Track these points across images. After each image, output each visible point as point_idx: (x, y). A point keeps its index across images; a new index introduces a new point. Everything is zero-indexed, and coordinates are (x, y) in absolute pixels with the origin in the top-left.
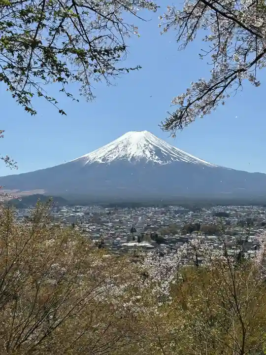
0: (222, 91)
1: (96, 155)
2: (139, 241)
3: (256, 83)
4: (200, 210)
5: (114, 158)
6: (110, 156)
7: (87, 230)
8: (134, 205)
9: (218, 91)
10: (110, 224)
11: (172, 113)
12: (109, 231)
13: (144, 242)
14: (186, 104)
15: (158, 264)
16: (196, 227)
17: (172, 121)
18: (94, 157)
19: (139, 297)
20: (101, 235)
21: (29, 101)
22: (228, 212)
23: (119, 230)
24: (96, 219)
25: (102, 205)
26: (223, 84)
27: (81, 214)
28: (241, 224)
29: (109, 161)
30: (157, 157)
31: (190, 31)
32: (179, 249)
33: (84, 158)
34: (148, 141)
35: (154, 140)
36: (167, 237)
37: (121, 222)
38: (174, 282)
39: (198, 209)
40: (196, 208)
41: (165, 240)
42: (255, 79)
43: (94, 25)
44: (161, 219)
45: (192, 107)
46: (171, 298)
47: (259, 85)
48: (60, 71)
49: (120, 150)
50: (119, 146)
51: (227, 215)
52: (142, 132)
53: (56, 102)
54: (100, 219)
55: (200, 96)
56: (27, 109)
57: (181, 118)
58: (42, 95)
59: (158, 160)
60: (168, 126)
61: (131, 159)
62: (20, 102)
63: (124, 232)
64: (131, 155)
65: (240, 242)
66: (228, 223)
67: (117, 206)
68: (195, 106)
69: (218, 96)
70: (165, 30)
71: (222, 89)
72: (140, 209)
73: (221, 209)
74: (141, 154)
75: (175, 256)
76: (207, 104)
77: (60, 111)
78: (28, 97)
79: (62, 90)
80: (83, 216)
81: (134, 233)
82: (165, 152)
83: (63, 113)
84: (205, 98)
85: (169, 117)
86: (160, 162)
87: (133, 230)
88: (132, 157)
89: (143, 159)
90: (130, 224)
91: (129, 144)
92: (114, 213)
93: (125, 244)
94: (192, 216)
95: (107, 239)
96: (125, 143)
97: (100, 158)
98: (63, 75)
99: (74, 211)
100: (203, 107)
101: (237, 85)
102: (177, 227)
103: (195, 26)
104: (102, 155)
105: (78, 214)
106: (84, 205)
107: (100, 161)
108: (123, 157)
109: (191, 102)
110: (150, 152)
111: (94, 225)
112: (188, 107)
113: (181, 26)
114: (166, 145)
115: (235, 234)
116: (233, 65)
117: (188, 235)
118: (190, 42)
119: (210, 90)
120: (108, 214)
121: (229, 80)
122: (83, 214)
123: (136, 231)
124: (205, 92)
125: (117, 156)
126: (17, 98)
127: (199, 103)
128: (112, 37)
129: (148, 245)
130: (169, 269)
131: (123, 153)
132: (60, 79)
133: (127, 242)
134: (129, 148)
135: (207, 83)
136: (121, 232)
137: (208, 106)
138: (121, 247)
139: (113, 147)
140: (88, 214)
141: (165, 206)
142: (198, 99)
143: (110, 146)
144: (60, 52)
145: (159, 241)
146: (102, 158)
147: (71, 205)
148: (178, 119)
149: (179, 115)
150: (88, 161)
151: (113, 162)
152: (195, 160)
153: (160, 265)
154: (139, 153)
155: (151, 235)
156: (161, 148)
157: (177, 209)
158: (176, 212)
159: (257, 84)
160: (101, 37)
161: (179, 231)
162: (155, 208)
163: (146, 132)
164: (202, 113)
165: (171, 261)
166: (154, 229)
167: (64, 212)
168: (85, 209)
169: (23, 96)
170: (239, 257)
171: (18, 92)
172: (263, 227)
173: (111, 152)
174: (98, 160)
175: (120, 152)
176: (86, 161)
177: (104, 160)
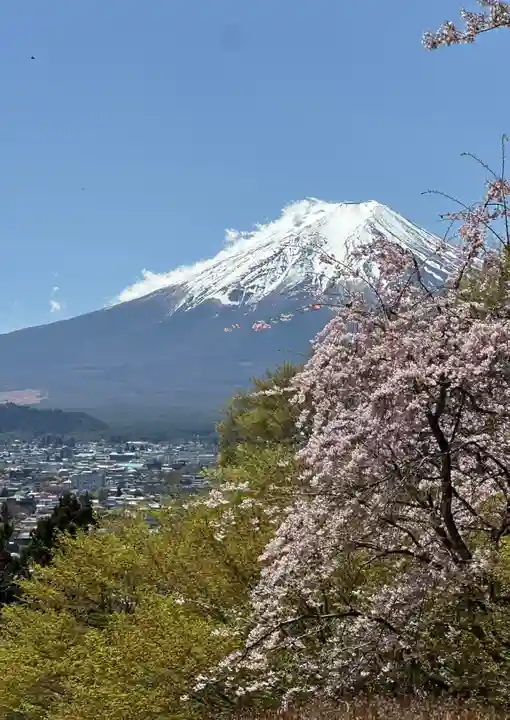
1: (210, 281)
5: (270, 288)
6: (258, 282)
18: (206, 285)
29: (253, 299)
33: (172, 289)
34: (380, 235)
35: (399, 230)
49: (291, 261)
50: (287, 250)
52: (362, 205)
64: (325, 281)
82: (438, 272)
91: (318, 243)
96: (305, 242)
97: (225, 289)
99: (112, 457)
104: (232, 278)
105: (123, 465)
107: (225, 300)
108: (301, 285)
122: (140, 466)
125: (279, 282)
131: (297, 275)
146: (230, 290)
150: (184, 301)
151: (264, 302)
156: (422, 257)
163: (373, 204)
167: (83, 459)
168: (157, 451)
173: (260, 269)
174: (218, 296)
175: (291, 271)
176: (176, 300)
177: (234, 296)
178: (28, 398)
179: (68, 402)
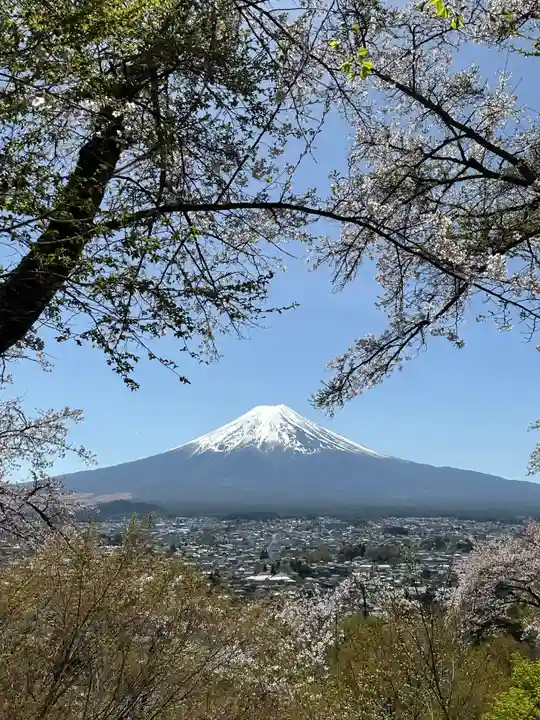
0: (398, 352)
1: (209, 441)
2: (274, 573)
3: (458, 343)
4: (365, 523)
5: (236, 444)
6: (230, 441)
7: (195, 555)
8: (265, 516)
9: (392, 351)
10: (229, 546)
11: (327, 382)
12: (227, 556)
13: (281, 574)
14: (347, 369)
15: (305, 611)
16: (359, 550)
17: (328, 394)
18: (207, 443)
19: (276, 668)
20: (215, 564)
21: (132, 368)
22: (406, 527)
23: (242, 556)
24: (208, 539)
25: (218, 517)
26: (400, 342)
27: (185, 531)
28: (427, 546)
29: (228, 449)
30: (299, 444)
31: (349, 269)
32: (337, 589)
33: (192, 444)
34: (285, 420)
35: (295, 418)
36: (315, 566)
37: (246, 543)
38: (331, 643)
39: (362, 522)
40: (359, 520)
41: (314, 571)
42: (456, 337)
43: (220, 258)
44: (305, 538)
45: (355, 373)
46: (326, 668)
47: (463, 345)
48: (179, 323)
49: (245, 432)
50: (244, 427)
51: (406, 532)
52: (277, 406)
53: (175, 367)
54: (214, 538)
55: (365, 359)
56: (127, 381)
57: (340, 389)
58: (154, 357)
59: (301, 447)
60: (321, 401)
61: (261, 447)
62: (118, 371)
63: (251, 558)
64: (261, 441)
65: (427, 574)
66: (407, 543)
67: (240, 517)
68: (360, 372)
69: (392, 359)
70: (315, 267)
71: (397, 348)
72: (274, 522)
73: (396, 523)
74: (276, 438)
75: (331, 598)
76: (376, 370)
77: (181, 379)
78: (130, 361)
79: (184, 349)
80: (189, 533)
81: (266, 560)
82: (311, 436)
83: (186, 381)
84: (374, 361)
85: (324, 388)
86: (303, 450)
87: (264, 555)
88: (263, 443)
89: (279, 447)
90: (258, 546)
91: (258, 423)
92: (235, 529)
93: (252, 578)
94: (353, 532)
95: (224, 569)
96: (253, 423)
97: (216, 444)
98: (184, 327)
99: (174, 526)
100: (372, 374)
101: (419, 343)
102: (330, 549)
103: (356, 261)
104: (219, 439)
105: (180, 530)
106: (190, 517)
107: (216, 450)
108: (250, 442)
109: (355, 366)
110: (290, 436)
111: (203, 547)
112: (351, 373)
113: (337, 262)
114: (311, 426)
115: (418, 561)
116: (412, 314)
117: (347, 562)
118: (349, 283)
119: (382, 349)
120: (227, 530)
121: (408, 336)
122: (188, 530)
123: (267, 557)
124: (374, 352)
125: (240, 441)
126: (115, 365)
127: (365, 367)
128: (246, 274)
129: (286, 578)
130: (321, 620)
131: (249, 438)
132: (180, 334)
133: (255, 574)
134: (257, 431)
135: (376, 339)
136: (246, 558)
137: (379, 373)
138: (246, 582)
139: (235, 428)
140: (196, 529)
141: (312, 517)
142: (364, 363)
143: (230, 428)
144: (180, 295)
145: (302, 572)
146: (219, 445)
147: (171, 517)
148: (336, 390)
149: (337, 385)
150: (198, 450)
151: (234, 451)
152: (356, 448)
153: (308, 614)
154: (273, 437)
155: (292, 563)
156: (305, 430)
157: (329, 521)
158: (329, 527)
159: (460, 344)
160: (229, 274)
161: (333, 556)
162: (297, 520)
163: (282, 406)
164: (370, 383)
165: (325, 607)
166: (296, 553)
167: (161, 527)
168: (192, 522)
169: (123, 361)
170: (427, 599)
171: (116, 356)
172: (460, 551)
173: (232, 436)
174: (213, 448)
175: (246, 436)
176: (195, 449)
177: (221, 447)
178: (126, 496)
179: (147, 498)
